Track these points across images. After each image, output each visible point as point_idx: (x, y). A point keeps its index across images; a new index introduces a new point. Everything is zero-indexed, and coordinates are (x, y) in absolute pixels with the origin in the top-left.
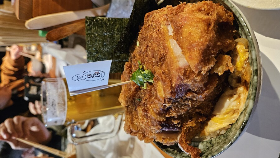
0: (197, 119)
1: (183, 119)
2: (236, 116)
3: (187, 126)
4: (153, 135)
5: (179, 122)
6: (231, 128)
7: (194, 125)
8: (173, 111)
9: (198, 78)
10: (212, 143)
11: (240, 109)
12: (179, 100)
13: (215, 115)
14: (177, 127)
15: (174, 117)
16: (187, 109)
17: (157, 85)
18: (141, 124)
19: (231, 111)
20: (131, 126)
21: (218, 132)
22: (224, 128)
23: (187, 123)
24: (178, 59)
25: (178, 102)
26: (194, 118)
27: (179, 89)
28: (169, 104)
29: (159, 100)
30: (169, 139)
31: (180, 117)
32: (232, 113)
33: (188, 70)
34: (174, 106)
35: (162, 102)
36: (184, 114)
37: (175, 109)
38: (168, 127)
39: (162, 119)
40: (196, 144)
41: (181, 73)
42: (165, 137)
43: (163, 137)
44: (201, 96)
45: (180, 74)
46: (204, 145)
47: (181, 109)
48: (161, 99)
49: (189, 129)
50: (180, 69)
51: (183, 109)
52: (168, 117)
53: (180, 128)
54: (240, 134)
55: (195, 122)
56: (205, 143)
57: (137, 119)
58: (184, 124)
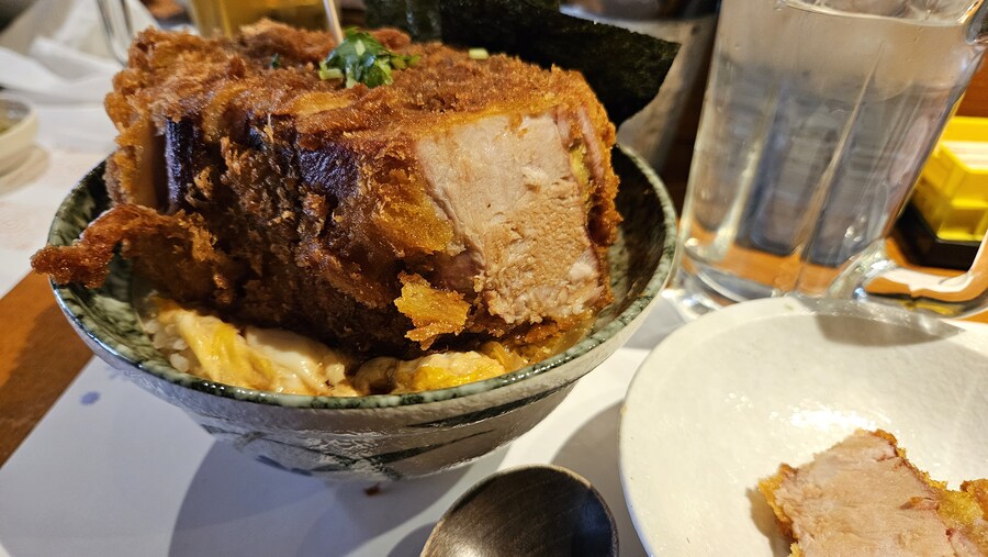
0: (220, 270)
1: (219, 208)
3: (194, 230)
4: (141, 111)
5: (206, 194)
7: (199, 256)
8: (247, 159)
9: (382, 212)
12: (292, 175)
13: (243, 334)
14: (183, 190)
15: (226, 168)
16: (260, 214)
18: (181, 71)
20: (167, 43)
21: (178, 347)
22: (196, 362)
23: (205, 228)
25: (284, 172)
26: (227, 256)
27: (337, 158)
28: (274, 136)
29: (289, 95)
30: (133, 172)
31: (224, 195)
33: (407, 173)
35: (279, 106)
36: (238, 209)
37: (257, 165)
38: (181, 155)
39: (211, 128)
40: (123, 292)
41: (395, 148)
42: (139, 159)
43: (139, 148)
44: (316, 250)
45: (391, 145)
46: (122, 314)
47: (259, 192)
48: (290, 103)
49: (179, 242)
50: (411, 143)
51: (258, 199)
52: (223, 148)
53: (182, 203)
55: (209, 263)
56: (129, 317)
57: (203, 60)
58: (200, 218)
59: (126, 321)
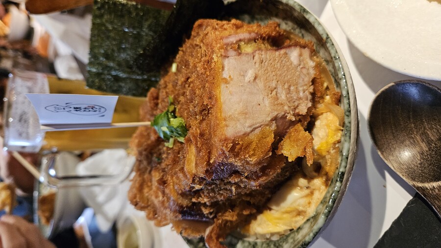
0: (242, 210)
1: (218, 207)
2: (300, 221)
3: (224, 218)
5: (212, 211)
6: (287, 236)
7: (235, 218)
8: (205, 196)
9: (252, 160)
11: (307, 213)
12: (218, 182)
13: (270, 209)
14: (207, 217)
15: (205, 203)
16: (228, 195)
17: (188, 149)
18: (153, 198)
19: (294, 211)
20: (138, 196)
21: (268, 237)
22: (278, 233)
23: (224, 213)
24: (227, 123)
25: (215, 184)
26: (237, 207)
27: (220, 168)
28: (200, 185)
29: (185, 176)
31: (214, 205)
32: (295, 213)
33: (239, 144)
34: (207, 189)
35: (189, 180)
36: (221, 201)
37: (209, 193)
39: (185, 203)
40: (234, 241)
41: (226, 147)
42: (187, 227)
44: (253, 183)
45: (224, 148)
46: (244, 246)
47: (219, 194)
48: (189, 176)
49: (226, 223)
50: (226, 140)
51: (222, 194)
52: (196, 201)
53: (212, 219)
55: (239, 215)
56: (246, 244)
57: (150, 188)
58: (220, 214)
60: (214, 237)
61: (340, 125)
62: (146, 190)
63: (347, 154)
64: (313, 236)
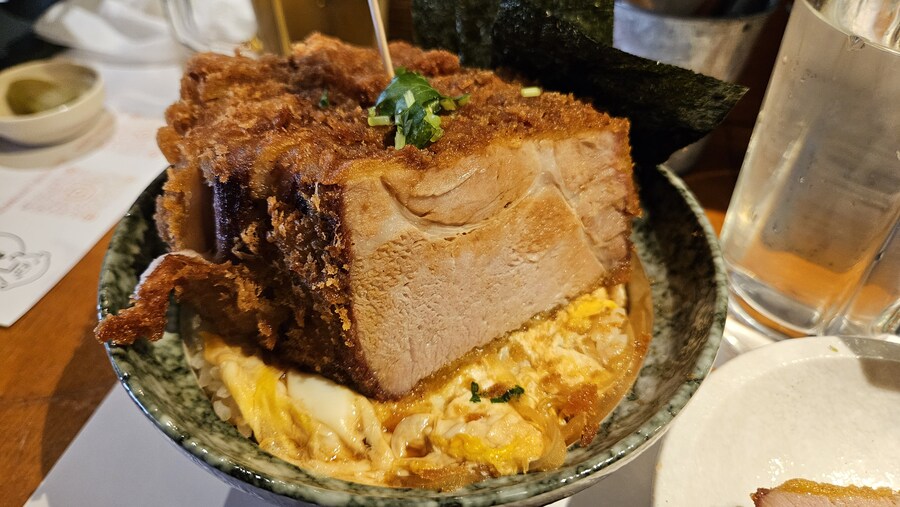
0: (265, 316)
1: (265, 262)
2: (286, 452)
3: (239, 282)
4: (190, 158)
5: (252, 249)
6: (238, 436)
7: (244, 306)
8: (292, 222)
10: (178, 377)
11: (311, 462)
13: (284, 378)
14: (230, 244)
15: (271, 228)
16: (304, 275)
18: (230, 110)
19: (303, 430)
20: (219, 75)
21: (221, 393)
22: (237, 412)
23: (251, 280)
25: (330, 238)
26: (271, 305)
28: (320, 206)
29: (334, 165)
30: (181, 218)
31: (269, 251)
32: (298, 435)
34: (311, 225)
35: (327, 176)
36: (283, 264)
37: (302, 229)
38: (228, 210)
39: (258, 184)
40: (171, 322)
42: (187, 203)
43: (188, 194)
46: (169, 349)
47: (304, 254)
48: (336, 173)
49: (226, 290)
51: (303, 261)
52: (270, 207)
53: (229, 256)
54: (218, 467)
55: (254, 312)
56: (176, 351)
57: (250, 96)
58: (246, 270)
59: (173, 356)
60: (183, 272)
61: (531, 464)
62: (241, 90)
63: (502, 501)
64: (290, 493)
